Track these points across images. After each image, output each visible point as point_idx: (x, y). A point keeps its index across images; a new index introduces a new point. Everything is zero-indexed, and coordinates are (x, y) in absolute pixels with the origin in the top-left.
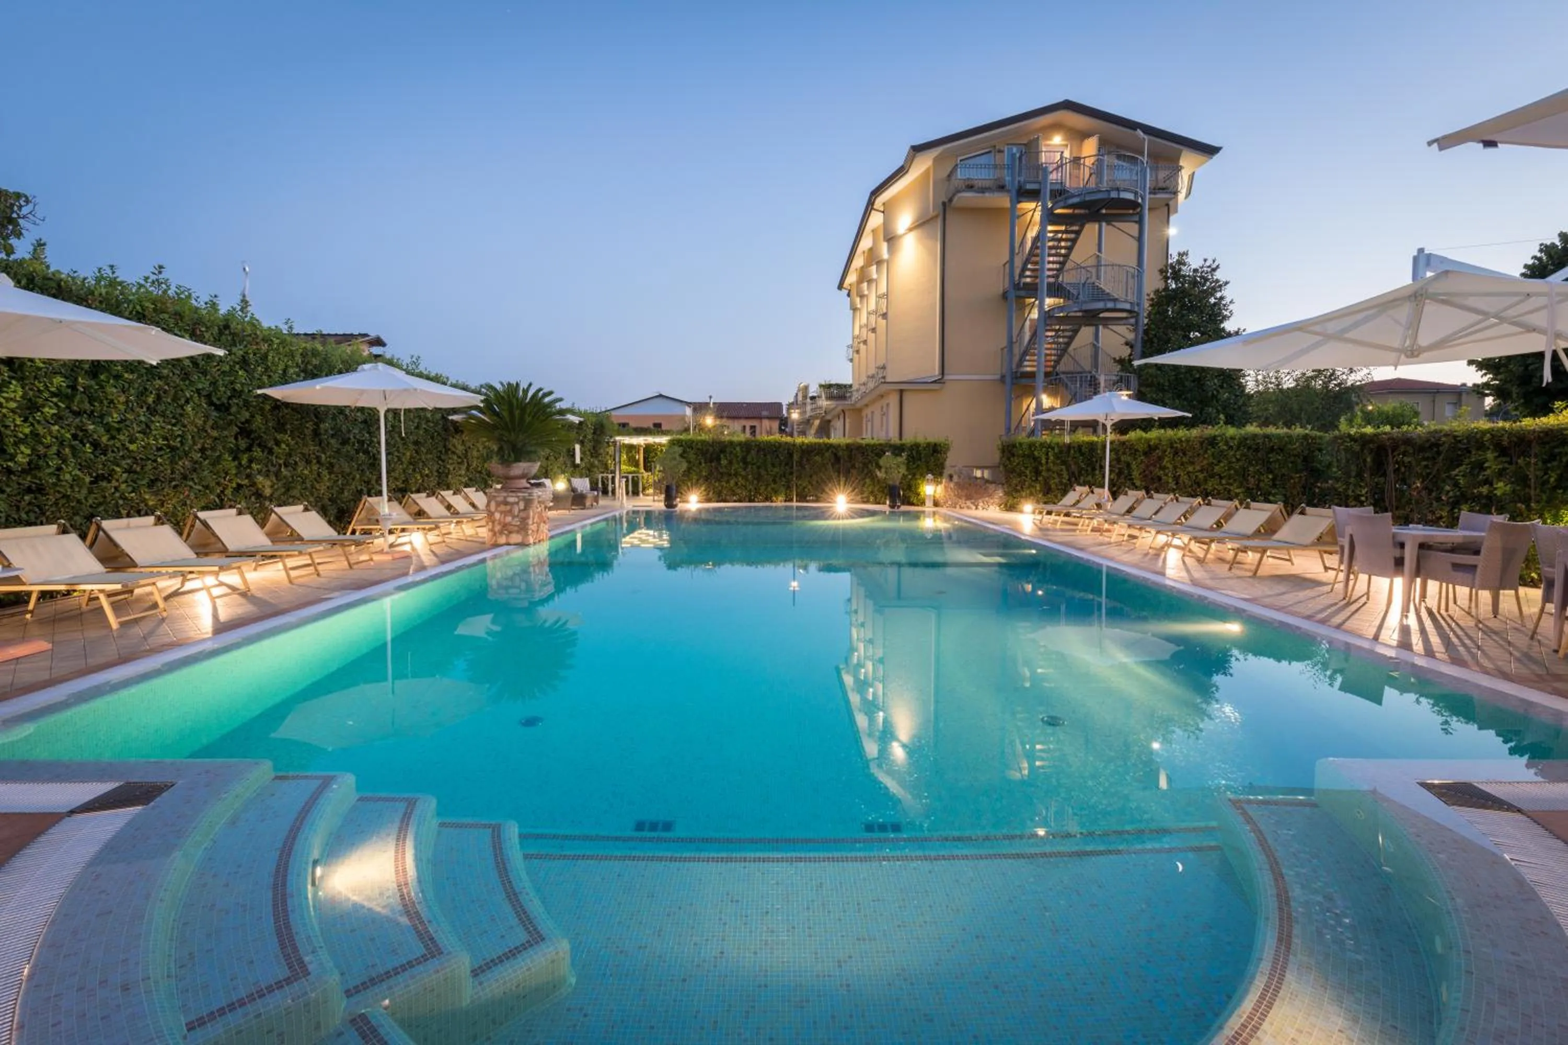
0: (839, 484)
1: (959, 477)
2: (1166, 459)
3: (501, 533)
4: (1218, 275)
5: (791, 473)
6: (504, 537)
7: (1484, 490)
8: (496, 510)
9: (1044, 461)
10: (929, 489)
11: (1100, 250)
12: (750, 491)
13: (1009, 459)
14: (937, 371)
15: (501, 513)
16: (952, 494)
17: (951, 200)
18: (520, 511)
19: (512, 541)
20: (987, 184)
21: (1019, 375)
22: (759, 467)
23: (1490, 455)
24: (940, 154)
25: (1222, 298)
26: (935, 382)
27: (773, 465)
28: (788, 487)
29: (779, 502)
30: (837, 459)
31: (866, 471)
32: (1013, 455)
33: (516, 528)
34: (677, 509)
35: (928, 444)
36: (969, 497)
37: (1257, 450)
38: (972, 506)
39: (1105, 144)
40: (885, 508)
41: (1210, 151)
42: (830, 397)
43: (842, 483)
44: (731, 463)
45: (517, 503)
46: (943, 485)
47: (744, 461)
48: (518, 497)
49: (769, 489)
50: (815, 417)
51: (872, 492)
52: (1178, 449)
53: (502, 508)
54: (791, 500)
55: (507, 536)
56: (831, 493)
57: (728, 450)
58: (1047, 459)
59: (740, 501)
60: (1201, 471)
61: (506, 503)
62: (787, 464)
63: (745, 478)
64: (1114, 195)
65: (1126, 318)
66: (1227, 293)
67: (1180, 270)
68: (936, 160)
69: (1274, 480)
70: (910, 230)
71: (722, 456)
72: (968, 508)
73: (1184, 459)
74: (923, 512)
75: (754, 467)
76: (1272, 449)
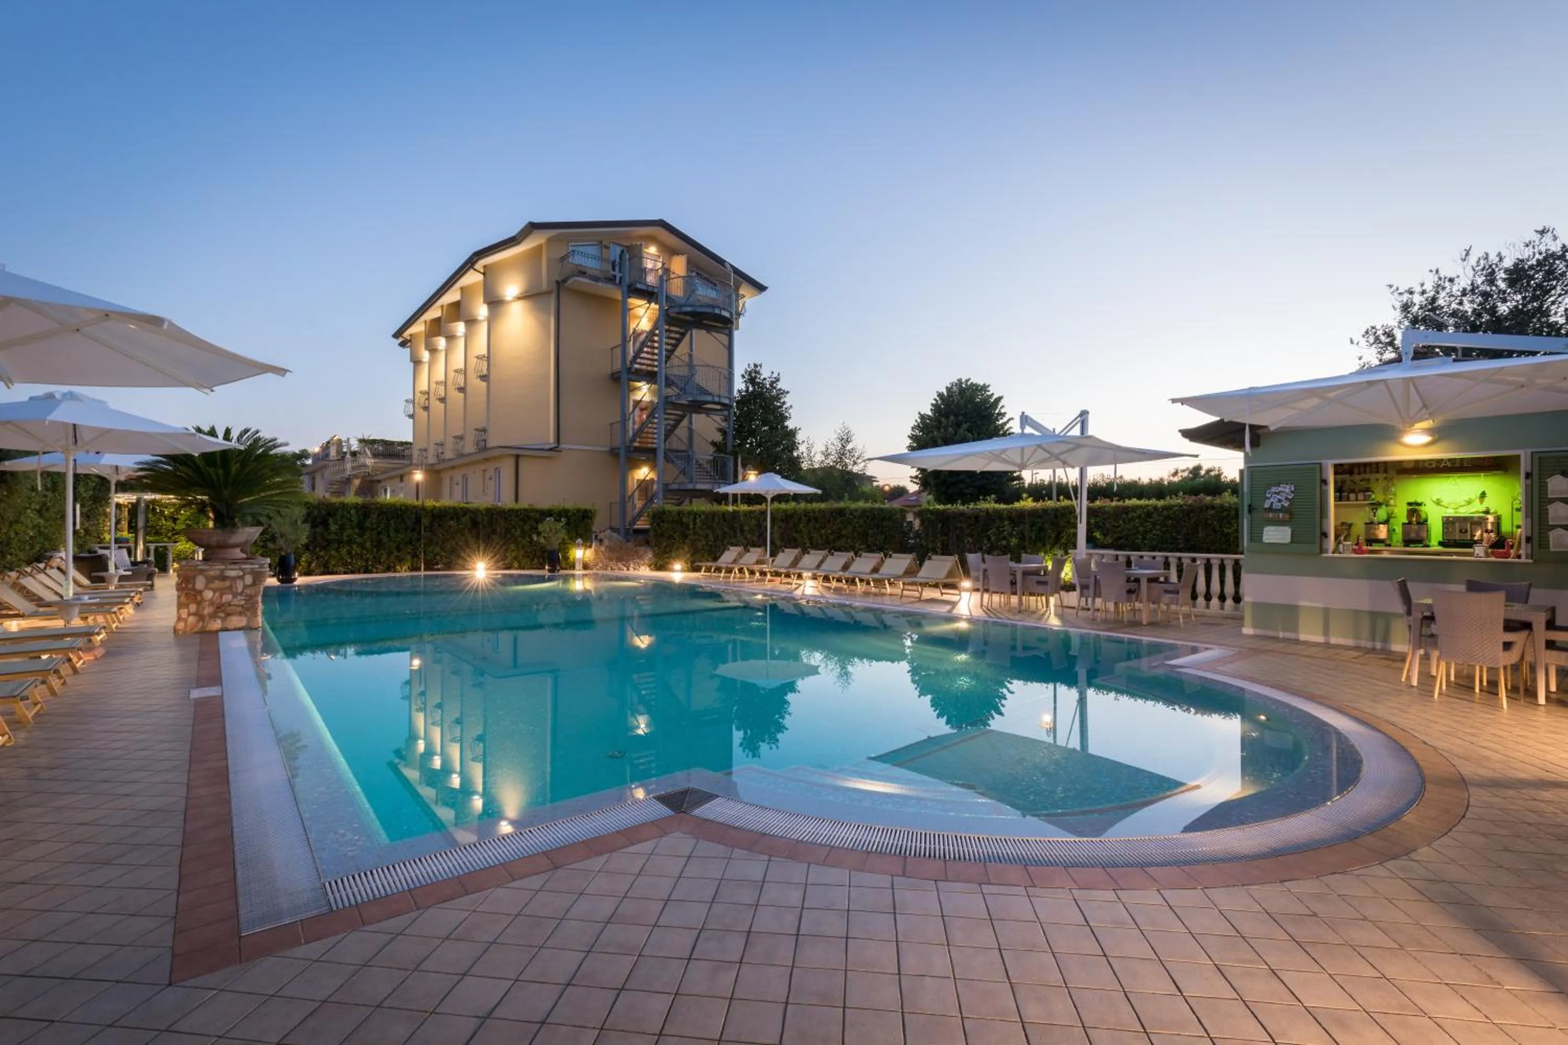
0: (479, 551)
1: (610, 541)
2: (801, 525)
3: (213, 616)
4: (780, 385)
5: (419, 540)
6: (219, 621)
7: (1004, 542)
8: (206, 587)
9: (691, 526)
10: (579, 554)
11: (691, 350)
12: (367, 560)
13: (658, 525)
14: (552, 439)
15: (215, 591)
16: (603, 557)
17: (565, 281)
18: (245, 587)
19: (231, 626)
20: (597, 273)
21: (632, 449)
22: (379, 533)
23: (1006, 523)
24: (556, 236)
25: (784, 403)
26: (551, 450)
27: (397, 531)
28: (415, 556)
29: (403, 573)
30: (475, 524)
31: (508, 535)
32: (663, 522)
33: (240, 609)
34: (296, 583)
35: (579, 510)
36: (619, 560)
37: (873, 519)
38: (622, 567)
39: (690, 264)
40: (545, 572)
41: (761, 288)
42: (375, 455)
43: (481, 549)
44: (342, 528)
45: (242, 578)
46: (593, 549)
47: (361, 527)
48: (242, 570)
49: (392, 557)
50: (356, 476)
51: (515, 558)
52: (811, 517)
53: (217, 584)
54: (419, 569)
55: (224, 620)
56: (468, 559)
57: (339, 513)
58: (695, 524)
59: (353, 572)
60: (831, 534)
61: (223, 578)
62: (413, 530)
63: (362, 546)
64: (717, 311)
65: (721, 410)
66: (788, 400)
67: (756, 377)
68: (549, 241)
69: (885, 539)
70: (519, 298)
71: (331, 521)
72: (620, 569)
73: (818, 525)
74: (573, 576)
75: (374, 532)
76: (884, 519)
